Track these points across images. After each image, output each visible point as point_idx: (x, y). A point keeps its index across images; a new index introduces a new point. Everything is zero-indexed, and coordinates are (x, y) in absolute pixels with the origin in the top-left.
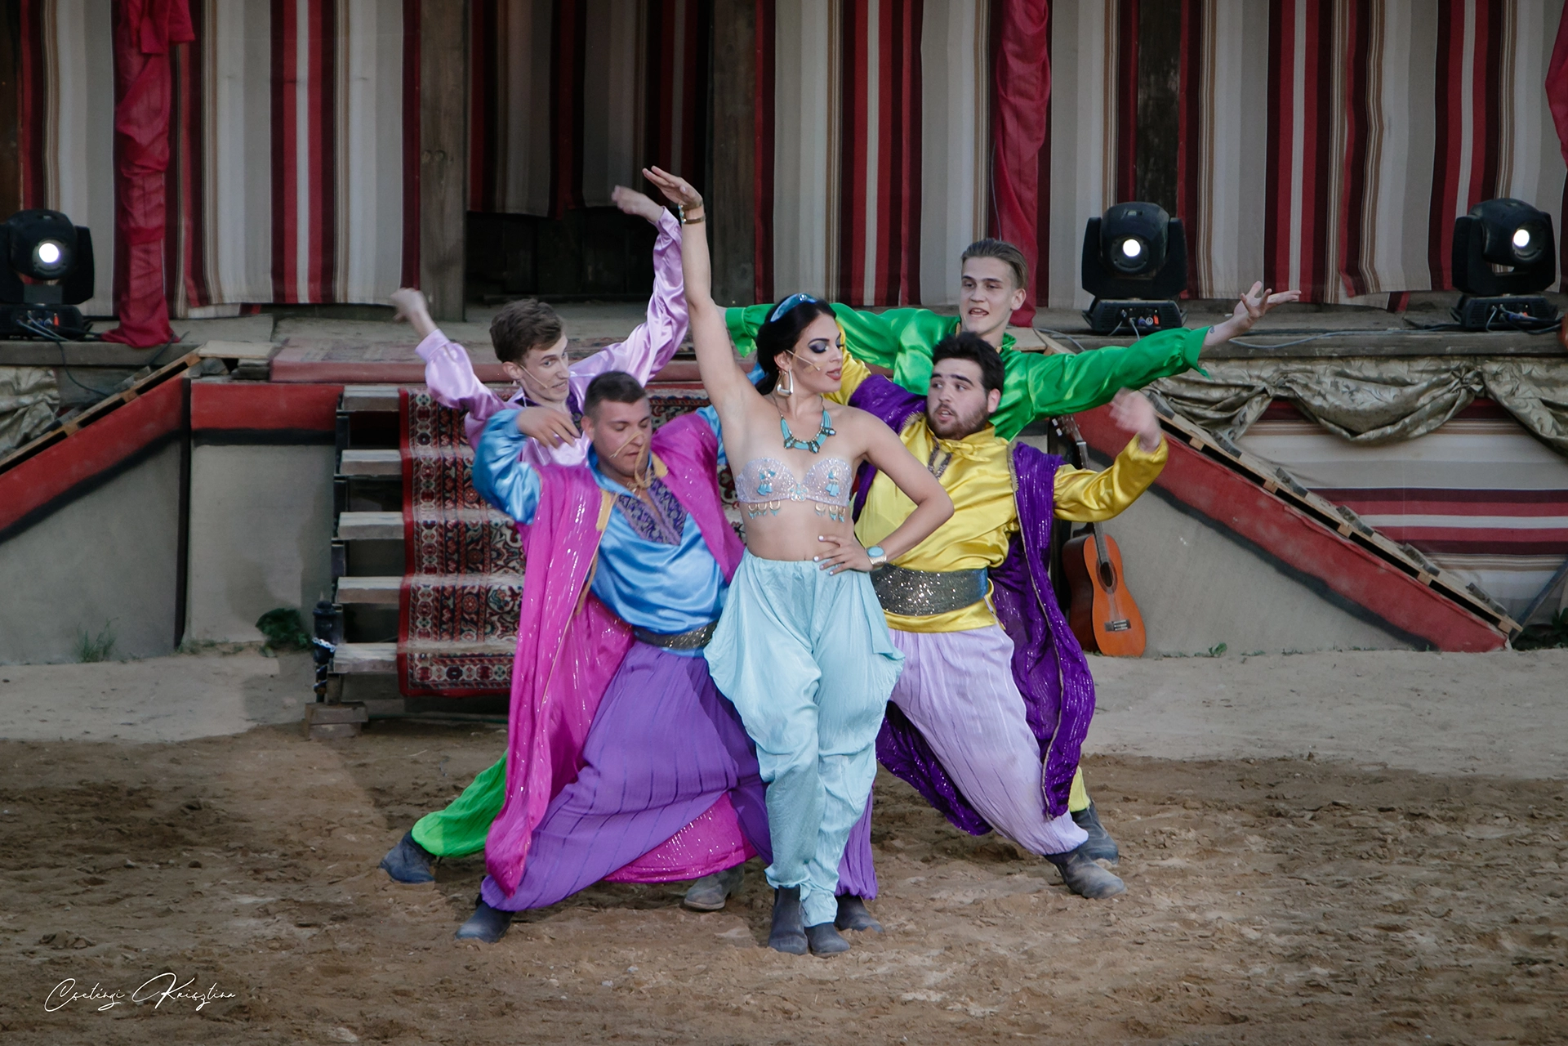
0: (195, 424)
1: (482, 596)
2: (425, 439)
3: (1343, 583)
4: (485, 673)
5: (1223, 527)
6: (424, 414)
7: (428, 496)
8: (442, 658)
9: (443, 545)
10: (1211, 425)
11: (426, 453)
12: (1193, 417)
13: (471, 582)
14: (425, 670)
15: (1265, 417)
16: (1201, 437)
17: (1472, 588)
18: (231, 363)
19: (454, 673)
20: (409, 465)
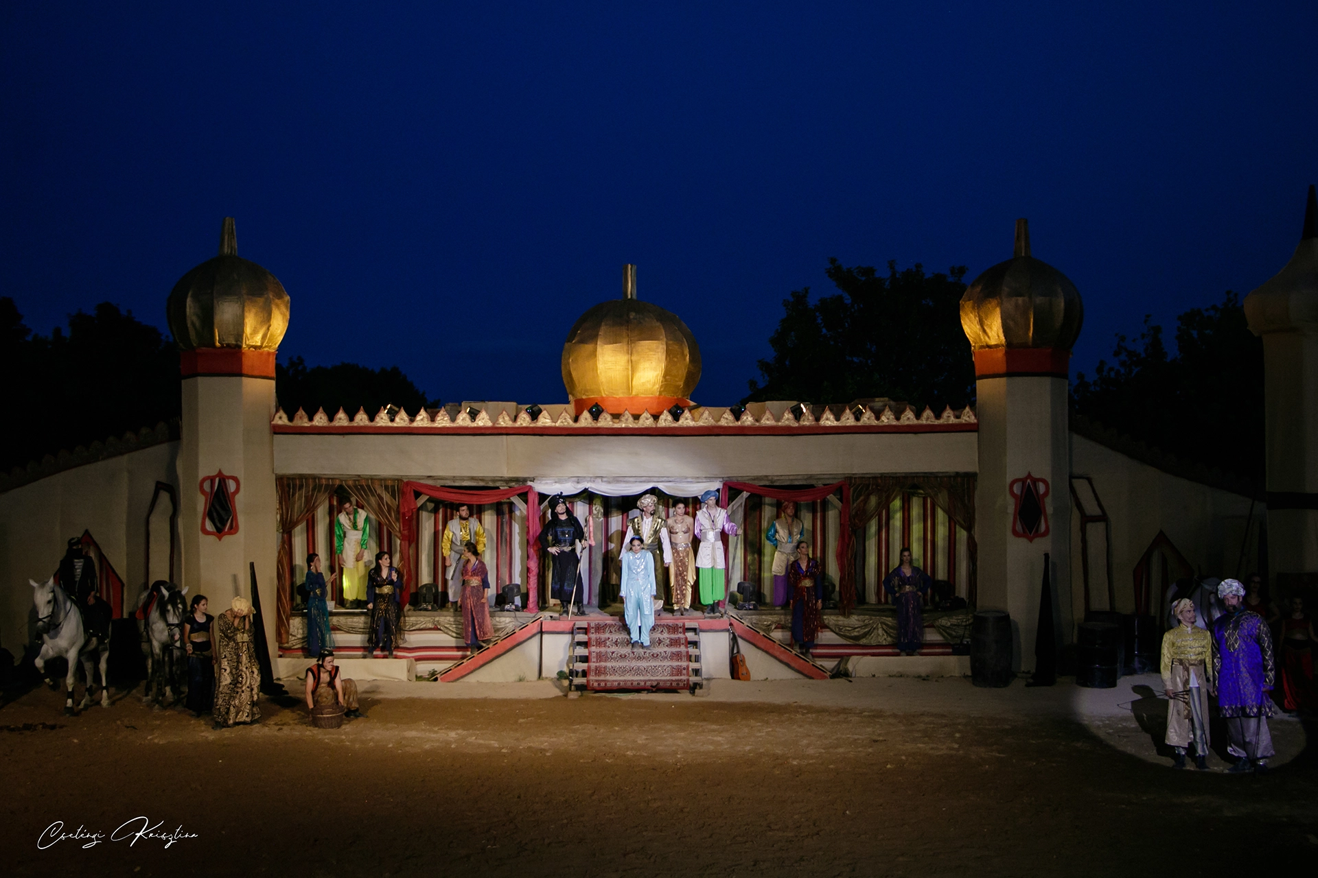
0: (543, 630)
1: (605, 668)
2: (593, 633)
3: (793, 664)
4: (606, 684)
5: (767, 652)
6: (592, 628)
7: (594, 646)
8: (596, 681)
9: (597, 656)
10: (764, 631)
11: (593, 636)
12: (761, 629)
13: (603, 664)
14: (593, 684)
15: (775, 628)
16: (762, 633)
17: (821, 666)
18: (551, 617)
19: (599, 684)
20: (590, 639)
